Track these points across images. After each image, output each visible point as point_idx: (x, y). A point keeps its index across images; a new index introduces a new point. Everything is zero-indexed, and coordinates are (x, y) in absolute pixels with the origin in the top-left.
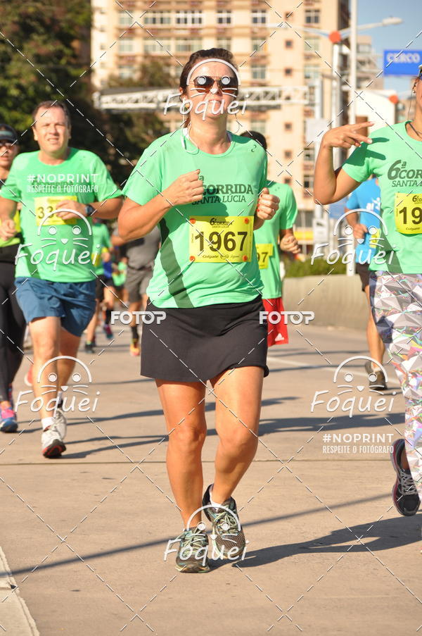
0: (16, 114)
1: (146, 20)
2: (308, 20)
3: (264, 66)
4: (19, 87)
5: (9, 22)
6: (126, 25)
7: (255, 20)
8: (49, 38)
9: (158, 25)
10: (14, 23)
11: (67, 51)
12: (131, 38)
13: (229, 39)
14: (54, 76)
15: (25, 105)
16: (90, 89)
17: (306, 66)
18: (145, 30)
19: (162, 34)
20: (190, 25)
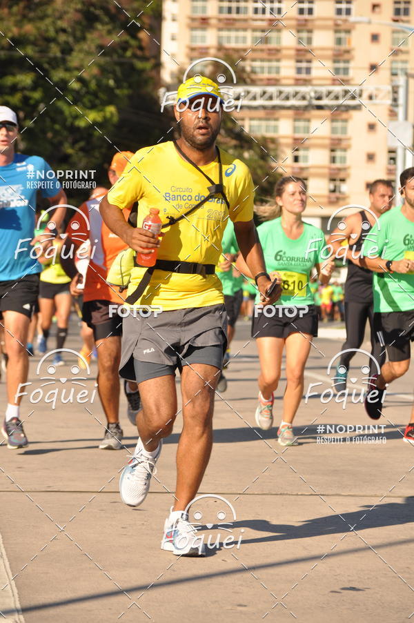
0: (78, 109)
1: (221, 10)
2: (397, 12)
3: (347, 61)
4: (80, 80)
5: (72, 10)
6: (199, 15)
7: (339, 11)
8: (114, 28)
9: (234, 15)
10: (77, 11)
11: (133, 42)
12: (204, 29)
13: (310, 31)
14: (118, 69)
15: (86, 100)
16: (158, 83)
17: (392, 62)
18: (220, 20)
19: (238, 25)
20: (268, 15)
